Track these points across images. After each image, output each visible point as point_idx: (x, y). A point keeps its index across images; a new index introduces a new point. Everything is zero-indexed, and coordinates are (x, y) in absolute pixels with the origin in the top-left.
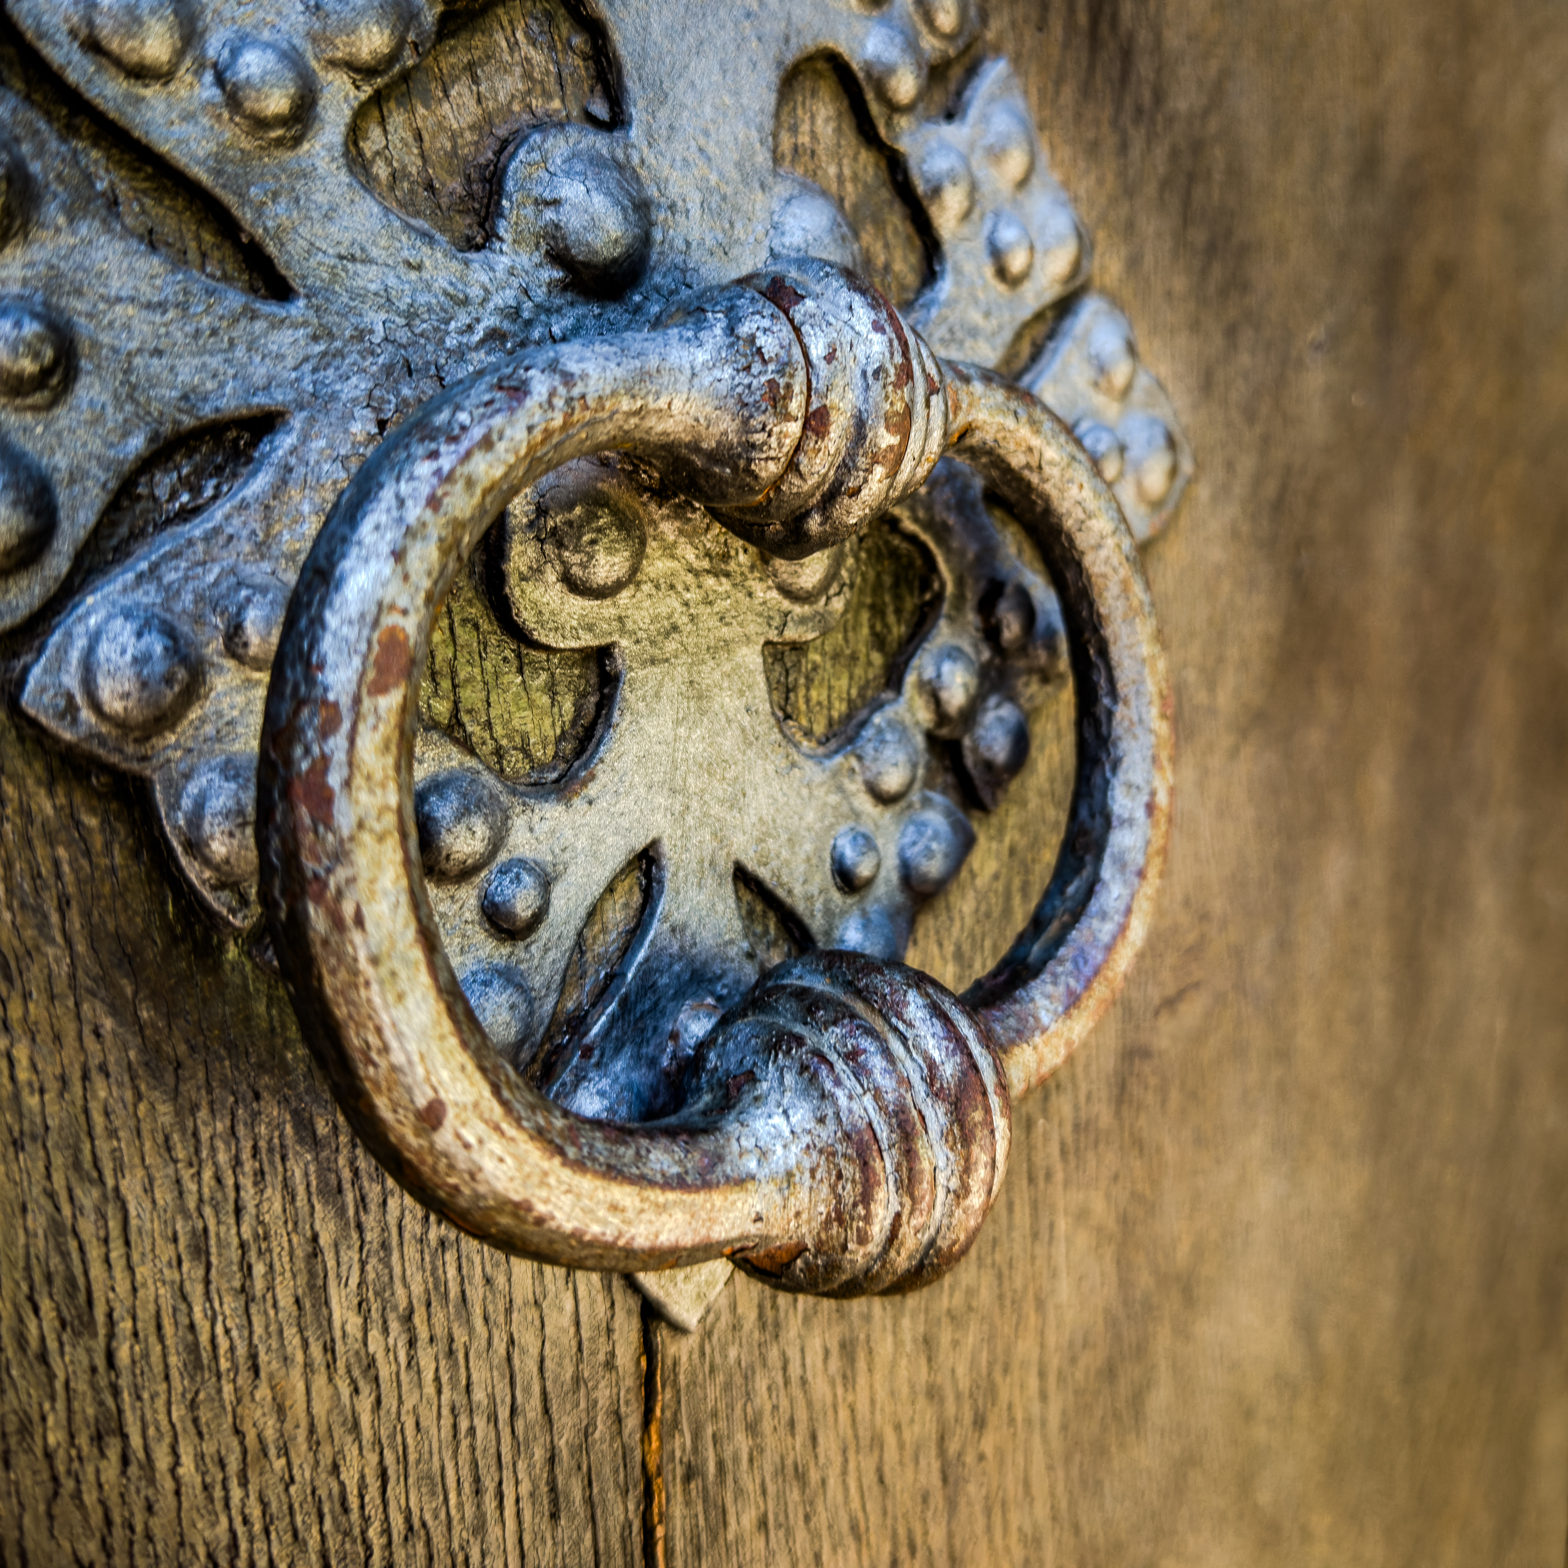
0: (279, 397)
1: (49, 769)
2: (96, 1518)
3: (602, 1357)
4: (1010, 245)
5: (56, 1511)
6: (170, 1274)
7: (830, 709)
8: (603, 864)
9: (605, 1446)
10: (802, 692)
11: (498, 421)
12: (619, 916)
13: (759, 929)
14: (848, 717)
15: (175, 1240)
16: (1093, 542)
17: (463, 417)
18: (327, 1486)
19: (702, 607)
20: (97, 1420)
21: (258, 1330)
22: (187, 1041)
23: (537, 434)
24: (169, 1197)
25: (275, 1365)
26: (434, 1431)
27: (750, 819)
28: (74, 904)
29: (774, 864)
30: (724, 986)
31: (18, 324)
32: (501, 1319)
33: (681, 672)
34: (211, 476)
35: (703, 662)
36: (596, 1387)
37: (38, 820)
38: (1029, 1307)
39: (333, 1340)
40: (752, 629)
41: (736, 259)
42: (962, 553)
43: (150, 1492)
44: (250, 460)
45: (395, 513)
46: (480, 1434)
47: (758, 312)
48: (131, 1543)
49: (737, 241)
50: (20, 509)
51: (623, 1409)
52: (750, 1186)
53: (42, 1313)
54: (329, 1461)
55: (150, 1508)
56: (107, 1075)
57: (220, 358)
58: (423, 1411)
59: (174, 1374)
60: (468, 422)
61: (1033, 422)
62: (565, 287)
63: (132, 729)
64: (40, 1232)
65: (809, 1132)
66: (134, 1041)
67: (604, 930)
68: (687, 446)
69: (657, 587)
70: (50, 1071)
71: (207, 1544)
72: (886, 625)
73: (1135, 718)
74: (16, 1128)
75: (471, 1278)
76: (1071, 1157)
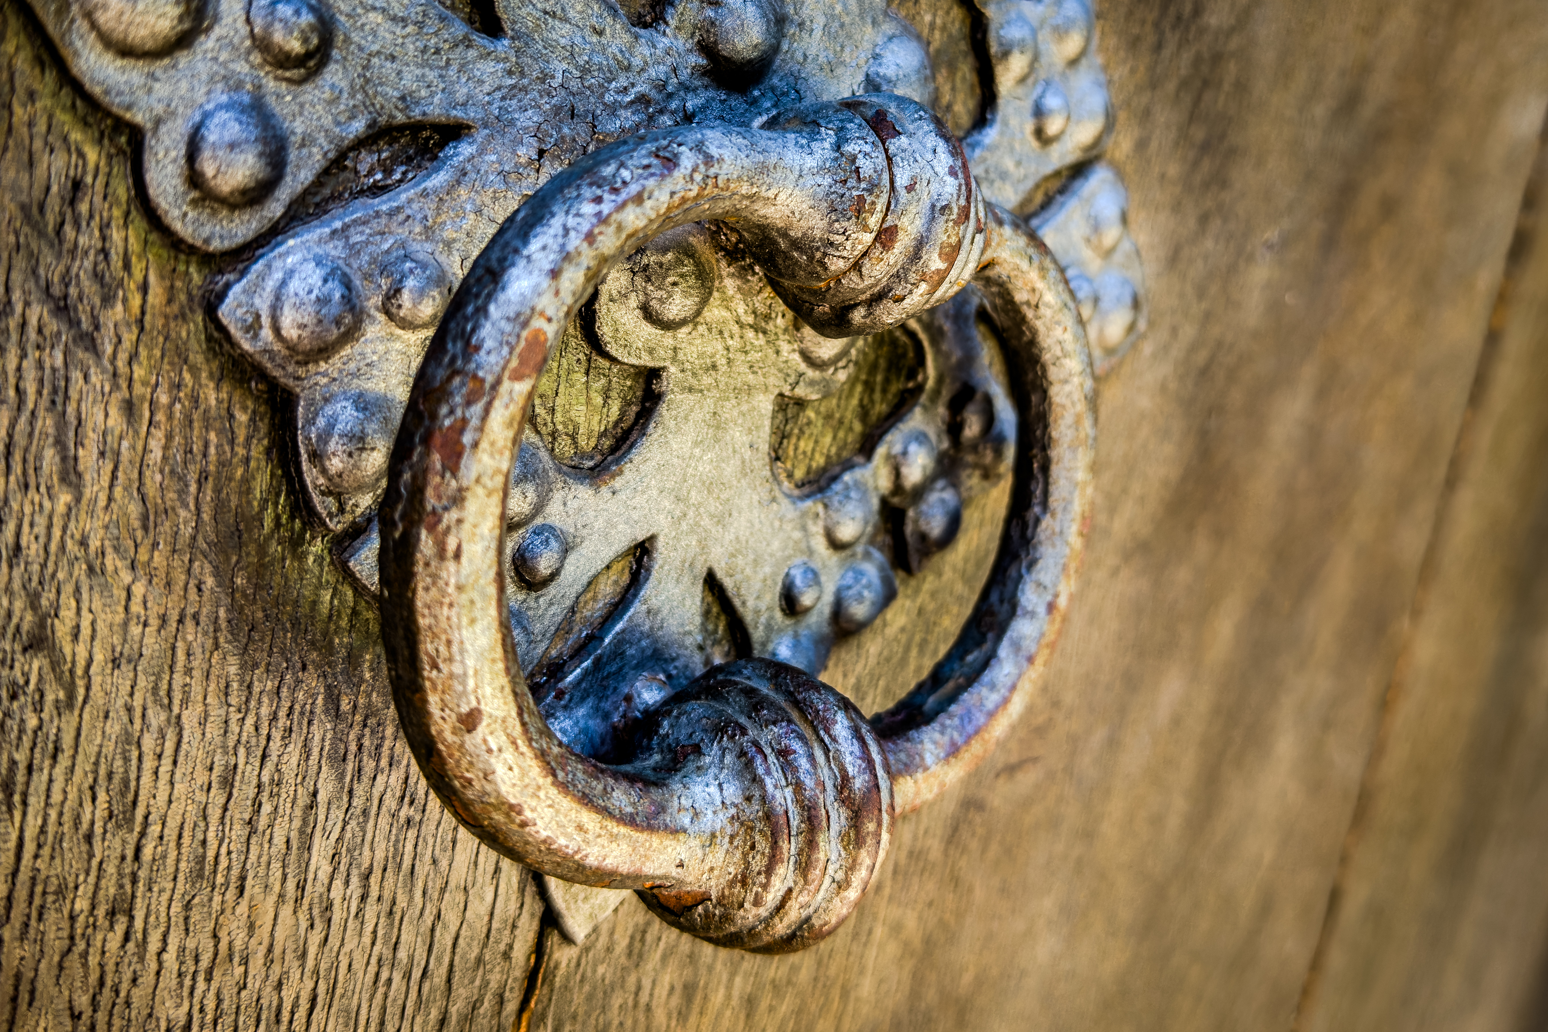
0: (472, 114)
1: (222, 368)
2: (93, 978)
3: (502, 947)
4: (1051, 111)
5: (66, 964)
6: (201, 797)
7: (811, 459)
8: (610, 545)
9: (485, 1021)
10: (793, 440)
11: (651, 183)
12: (609, 590)
13: (711, 627)
14: (824, 470)
15: (211, 769)
16: (1062, 376)
17: (625, 174)
18: (269, 998)
19: (739, 354)
20: (115, 899)
21: (253, 857)
22: (264, 610)
23: (677, 198)
24: (216, 733)
25: (257, 890)
26: (360, 974)
27: (730, 536)
28: (210, 479)
29: (739, 577)
30: (676, 668)
31: (297, 13)
32: (436, 895)
33: (709, 404)
34: (402, 164)
35: (728, 399)
36: (491, 971)
37: (203, 407)
38: (836, 993)
39: (305, 880)
40: (772, 381)
41: (837, 77)
42: (947, 356)
43: (139, 967)
44: (435, 158)
45: (560, 240)
46: (394, 986)
47: (863, 139)
48: (114, 1005)
49: (843, 63)
50: (263, 162)
51: (507, 994)
52: (681, 837)
53: (97, 803)
54: (276, 979)
55: (134, 980)
56: (198, 624)
57: (436, 73)
58: (357, 955)
59: (181, 877)
60: (628, 179)
61: (1042, 269)
62: (705, 73)
63: (298, 353)
64: (114, 737)
65: (736, 806)
66: (226, 600)
67: (595, 599)
68: (778, 230)
69: (710, 330)
70: (155, 610)
71: (169, 1021)
72: (872, 401)
73: (1057, 530)
74: (118, 649)
75: (422, 855)
76: (900, 878)
